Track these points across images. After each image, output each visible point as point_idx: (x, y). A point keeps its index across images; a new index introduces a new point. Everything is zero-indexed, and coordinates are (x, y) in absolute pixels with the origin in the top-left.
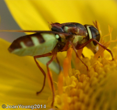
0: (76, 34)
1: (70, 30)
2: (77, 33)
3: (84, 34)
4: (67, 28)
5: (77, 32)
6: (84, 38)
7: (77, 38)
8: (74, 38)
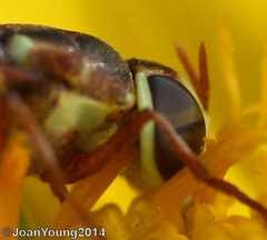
0: (68, 86)
1: (41, 60)
2: (74, 80)
3: (114, 95)
4: (25, 45)
5: (77, 72)
6: (110, 120)
7: (70, 109)
8: (54, 103)
